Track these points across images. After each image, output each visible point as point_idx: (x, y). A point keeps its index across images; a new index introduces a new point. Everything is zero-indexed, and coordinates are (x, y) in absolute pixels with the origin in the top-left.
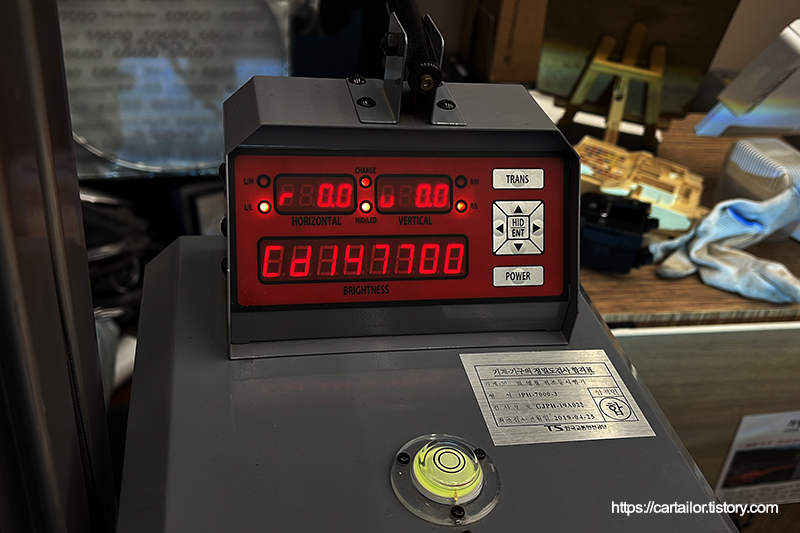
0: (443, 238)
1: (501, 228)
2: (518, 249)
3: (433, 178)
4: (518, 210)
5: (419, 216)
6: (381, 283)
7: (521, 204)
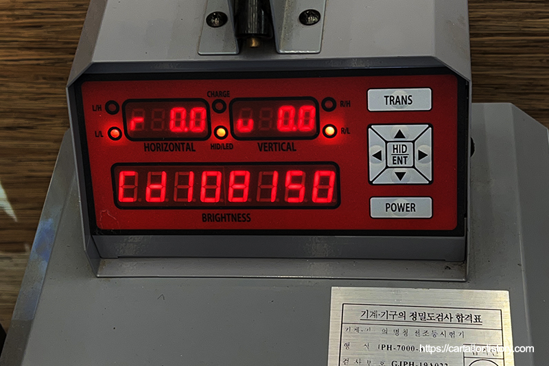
0: (309, 166)
1: (378, 155)
2: (400, 179)
3: (297, 101)
4: (400, 135)
5: (281, 142)
6: (242, 211)
7: (403, 128)
